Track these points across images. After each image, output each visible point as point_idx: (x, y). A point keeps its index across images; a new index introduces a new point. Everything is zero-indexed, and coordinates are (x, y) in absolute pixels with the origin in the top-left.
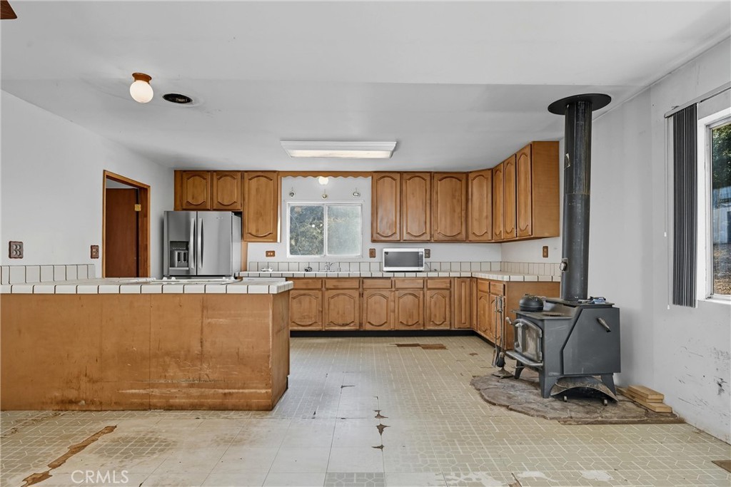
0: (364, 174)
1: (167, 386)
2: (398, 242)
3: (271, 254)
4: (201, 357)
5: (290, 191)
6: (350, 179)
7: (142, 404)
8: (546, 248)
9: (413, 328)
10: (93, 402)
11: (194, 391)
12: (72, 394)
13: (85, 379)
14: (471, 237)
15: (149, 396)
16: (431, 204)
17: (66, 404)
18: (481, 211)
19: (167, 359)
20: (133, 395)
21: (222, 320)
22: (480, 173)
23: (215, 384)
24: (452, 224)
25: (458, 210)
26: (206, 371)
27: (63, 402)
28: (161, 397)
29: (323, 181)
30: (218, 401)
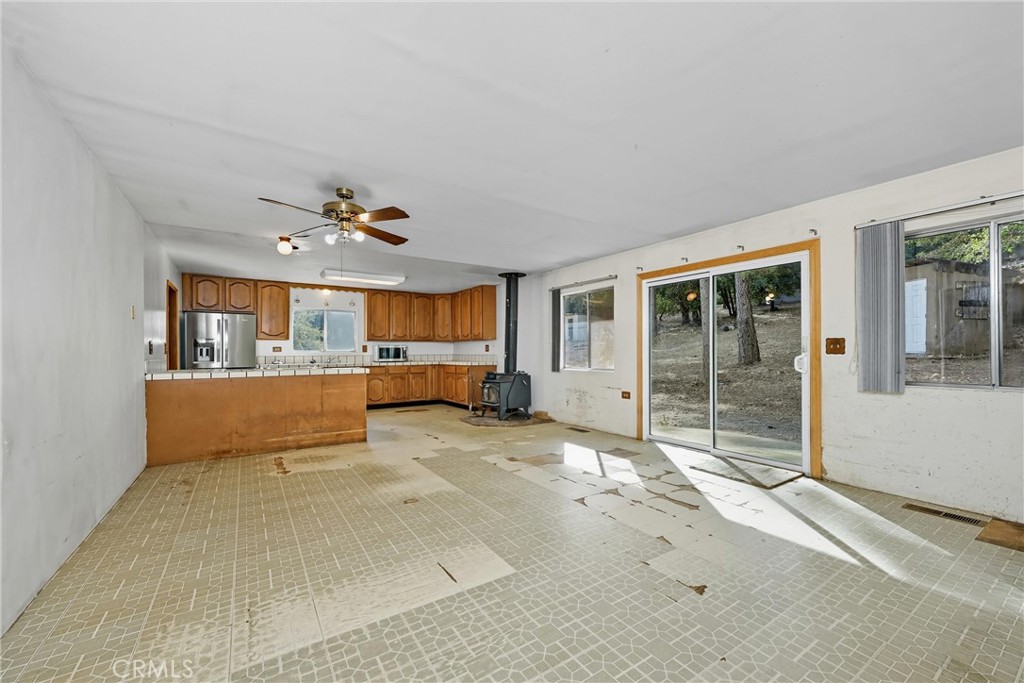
0: (361, 290)
1: (299, 433)
2: (387, 340)
3: (277, 349)
4: (322, 414)
5: (295, 298)
6: (351, 293)
7: (280, 447)
8: (487, 346)
9: (402, 401)
10: (242, 450)
11: (317, 435)
12: (226, 447)
13: (234, 435)
14: (437, 338)
15: (286, 441)
16: (409, 313)
17: (219, 455)
18: (444, 320)
19: (298, 417)
20: (273, 442)
21: (336, 391)
22: (443, 296)
23: (331, 430)
24: (425, 329)
25: (428, 319)
26: (326, 422)
27: (218, 453)
28: (294, 441)
29: (326, 292)
30: (333, 439)
